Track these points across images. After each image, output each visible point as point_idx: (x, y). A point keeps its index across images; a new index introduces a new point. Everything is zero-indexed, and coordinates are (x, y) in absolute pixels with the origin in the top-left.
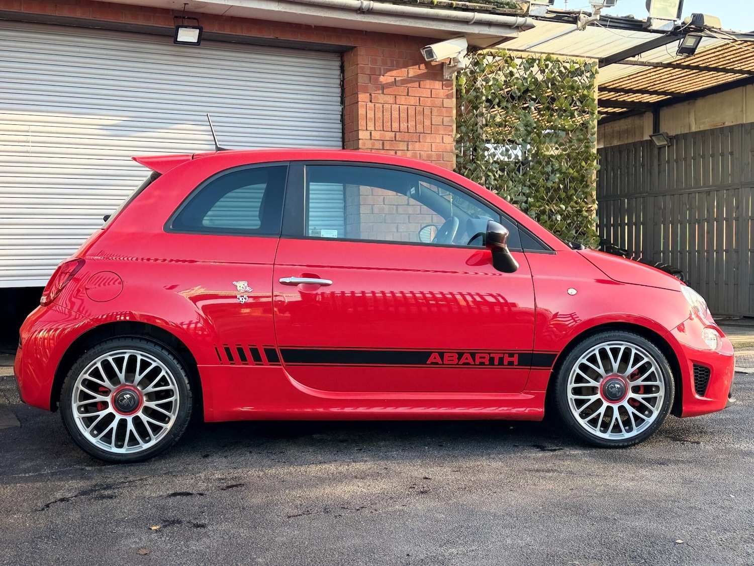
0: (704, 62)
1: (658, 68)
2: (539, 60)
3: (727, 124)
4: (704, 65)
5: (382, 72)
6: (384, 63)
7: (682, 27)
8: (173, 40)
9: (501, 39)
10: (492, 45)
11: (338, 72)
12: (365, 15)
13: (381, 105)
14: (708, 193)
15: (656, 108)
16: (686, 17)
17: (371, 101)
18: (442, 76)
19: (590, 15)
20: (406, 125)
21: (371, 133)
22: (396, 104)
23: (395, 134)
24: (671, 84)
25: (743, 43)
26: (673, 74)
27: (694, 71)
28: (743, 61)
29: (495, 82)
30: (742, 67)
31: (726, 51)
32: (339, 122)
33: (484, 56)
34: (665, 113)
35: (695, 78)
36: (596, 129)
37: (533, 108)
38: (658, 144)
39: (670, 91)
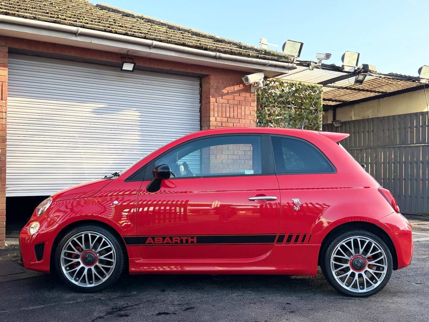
0: (362, 87)
1: (340, 89)
2: (296, 84)
3: (370, 117)
4: (362, 88)
5: (222, 88)
6: (223, 83)
7: (358, 70)
8: (120, 69)
9: (280, 74)
10: (273, 77)
11: (199, 87)
12: (217, 60)
13: (221, 104)
14: (361, 150)
15: (334, 108)
16: (360, 66)
17: (216, 102)
18: (250, 90)
19: (316, 63)
20: (233, 114)
21: (216, 118)
22: (228, 104)
23: (228, 119)
24: (344, 97)
25: (383, 79)
26: (346, 92)
27: (356, 91)
28: (381, 87)
29: (275, 94)
30: (379, 90)
31: (374, 82)
32: (199, 112)
33: (271, 82)
34: (338, 110)
35: (356, 94)
36: (322, 119)
37: (293, 107)
38: (335, 126)
39: (342, 100)
